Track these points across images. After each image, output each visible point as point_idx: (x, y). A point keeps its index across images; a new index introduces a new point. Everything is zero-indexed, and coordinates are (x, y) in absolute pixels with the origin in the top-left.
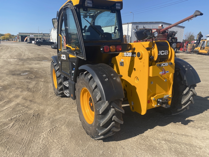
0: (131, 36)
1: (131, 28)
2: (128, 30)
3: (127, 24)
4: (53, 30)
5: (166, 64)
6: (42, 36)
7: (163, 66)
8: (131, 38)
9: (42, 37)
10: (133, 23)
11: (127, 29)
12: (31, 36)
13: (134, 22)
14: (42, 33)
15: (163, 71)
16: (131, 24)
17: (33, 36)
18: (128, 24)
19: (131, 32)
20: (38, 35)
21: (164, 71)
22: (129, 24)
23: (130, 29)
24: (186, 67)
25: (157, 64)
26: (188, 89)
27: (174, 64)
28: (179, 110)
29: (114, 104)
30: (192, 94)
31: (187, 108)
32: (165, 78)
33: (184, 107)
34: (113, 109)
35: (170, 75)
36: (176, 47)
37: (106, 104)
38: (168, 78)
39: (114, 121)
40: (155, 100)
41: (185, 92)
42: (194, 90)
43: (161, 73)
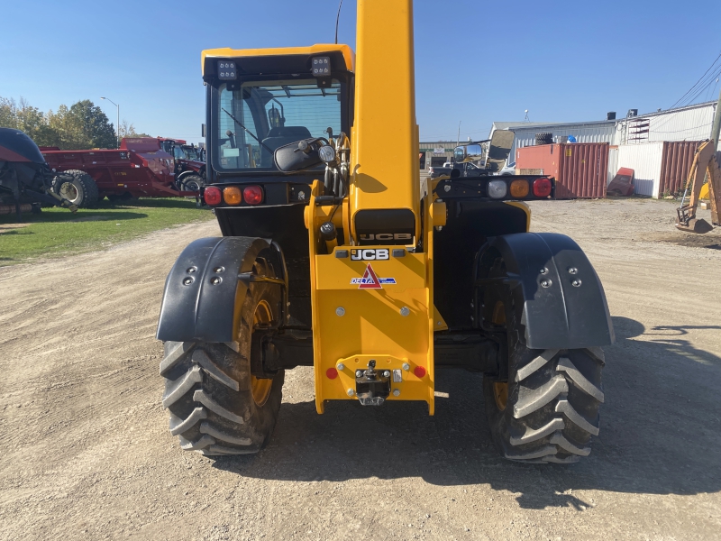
5: (378, 254)
7: (365, 257)
12: (435, 151)
15: (366, 276)
21: (370, 276)
24: (552, 275)
25: (337, 249)
26: (538, 362)
27: (420, 257)
28: (514, 442)
29: (199, 355)
30: (565, 388)
31: (552, 442)
32: (399, 304)
33: (530, 434)
34: (196, 369)
35: (427, 296)
36: (509, 196)
37: (176, 350)
38: (415, 302)
39: (199, 404)
40: (345, 369)
41: (522, 374)
42: (575, 374)
43: (356, 281)
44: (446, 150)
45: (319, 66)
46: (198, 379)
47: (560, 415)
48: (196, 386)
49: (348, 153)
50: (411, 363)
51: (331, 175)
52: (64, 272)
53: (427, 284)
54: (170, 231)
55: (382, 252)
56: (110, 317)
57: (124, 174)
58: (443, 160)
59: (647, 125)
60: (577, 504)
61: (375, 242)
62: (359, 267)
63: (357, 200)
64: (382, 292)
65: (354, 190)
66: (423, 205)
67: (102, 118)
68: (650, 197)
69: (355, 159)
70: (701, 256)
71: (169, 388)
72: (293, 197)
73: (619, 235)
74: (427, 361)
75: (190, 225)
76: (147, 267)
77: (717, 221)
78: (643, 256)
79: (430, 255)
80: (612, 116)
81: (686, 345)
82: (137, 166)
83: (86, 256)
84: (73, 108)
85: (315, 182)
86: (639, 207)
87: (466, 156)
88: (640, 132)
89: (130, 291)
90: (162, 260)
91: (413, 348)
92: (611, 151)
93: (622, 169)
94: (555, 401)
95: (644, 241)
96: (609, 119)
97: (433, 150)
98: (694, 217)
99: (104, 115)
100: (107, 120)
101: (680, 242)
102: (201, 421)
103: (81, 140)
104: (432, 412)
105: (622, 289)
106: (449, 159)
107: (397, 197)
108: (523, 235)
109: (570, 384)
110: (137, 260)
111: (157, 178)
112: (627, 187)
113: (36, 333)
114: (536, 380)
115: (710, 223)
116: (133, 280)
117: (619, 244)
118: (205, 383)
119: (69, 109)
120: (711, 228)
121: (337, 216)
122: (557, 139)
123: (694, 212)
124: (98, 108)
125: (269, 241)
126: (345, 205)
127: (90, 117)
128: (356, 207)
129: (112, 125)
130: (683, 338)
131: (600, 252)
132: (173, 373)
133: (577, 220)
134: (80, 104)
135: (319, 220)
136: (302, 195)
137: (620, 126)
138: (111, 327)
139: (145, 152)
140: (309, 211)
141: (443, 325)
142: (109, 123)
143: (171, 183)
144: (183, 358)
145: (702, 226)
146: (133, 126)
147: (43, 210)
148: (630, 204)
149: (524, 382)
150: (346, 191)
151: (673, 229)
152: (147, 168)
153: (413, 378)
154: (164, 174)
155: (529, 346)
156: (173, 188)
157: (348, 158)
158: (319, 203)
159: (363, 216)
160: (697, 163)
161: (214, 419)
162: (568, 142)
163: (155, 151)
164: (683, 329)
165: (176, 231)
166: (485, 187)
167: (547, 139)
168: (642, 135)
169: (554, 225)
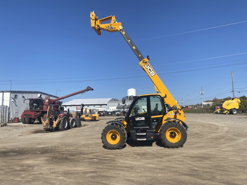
0: (9, 106)
1: (9, 97)
8: (9, 108)
10: (11, 92)
11: (2, 99)
16: (7, 93)
19: (9, 102)
22: (4, 93)
23: (7, 99)
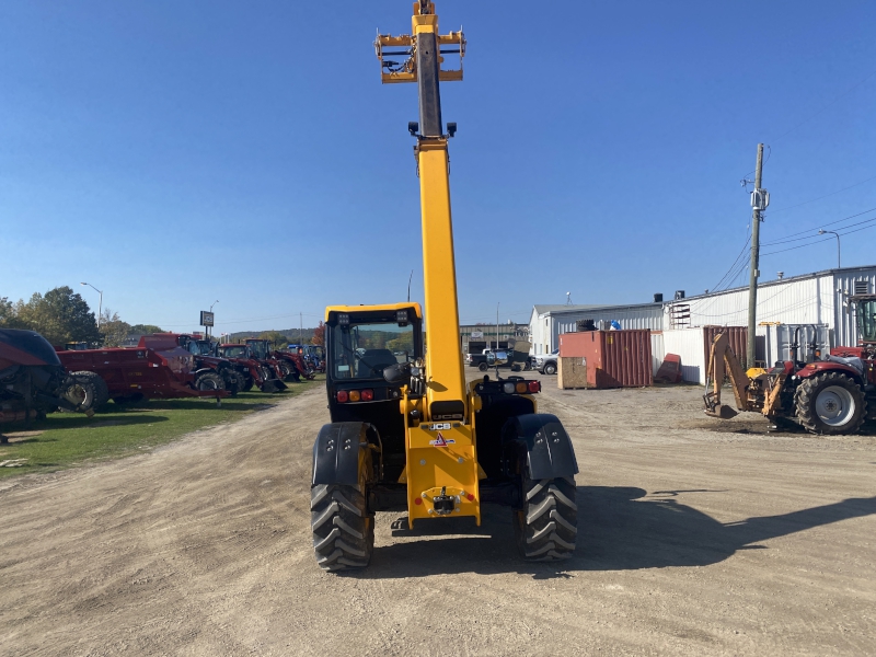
1: (833, 293)
2: (819, 303)
3: (813, 278)
4: (535, 313)
5: (444, 426)
6: (510, 334)
7: (437, 428)
8: (834, 333)
9: (513, 337)
10: (838, 273)
12: (473, 335)
13: (842, 267)
14: (511, 325)
15: (438, 439)
16: (830, 279)
17: (481, 334)
18: (815, 276)
19: (833, 312)
20: (497, 330)
21: (440, 439)
22: (822, 276)
23: (828, 299)
24: (542, 437)
25: (421, 424)
26: (538, 488)
27: (468, 427)
28: (529, 541)
29: (337, 494)
30: (554, 503)
31: (551, 538)
32: (456, 455)
33: (537, 534)
34: (334, 503)
35: (473, 450)
36: (516, 392)
37: (321, 492)
38: (466, 454)
39: (336, 526)
40: (427, 497)
41: (529, 495)
42: (558, 494)
43: (433, 442)
44: (485, 334)
45: (401, 316)
46: (337, 509)
47: (553, 519)
48: (335, 514)
49: (424, 369)
50: (465, 492)
51: (414, 382)
52: (123, 474)
53: (473, 443)
54: (203, 434)
55: (447, 425)
56: (195, 505)
57: (139, 374)
58: (483, 345)
59: (688, 310)
60: (567, 576)
61: (442, 420)
62: (435, 434)
63: (432, 396)
64: (447, 449)
65: (429, 391)
66: (468, 398)
67: (84, 307)
68: (698, 384)
69: (429, 373)
70: (725, 440)
71: (315, 518)
72: (391, 395)
73: (658, 424)
74: (475, 490)
75: (221, 427)
76: (201, 466)
77: (741, 407)
78: (672, 441)
79: (473, 426)
80: (659, 298)
81: (672, 502)
82: (155, 366)
83: (132, 459)
84: (47, 296)
85: (406, 387)
86: (685, 394)
87: (497, 360)
88: (684, 317)
89: (199, 487)
90: (213, 460)
91: (466, 482)
92: (653, 338)
93: (669, 355)
94: (549, 511)
95: (680, 428)
96: (656, 301)
97: (470, 334)
98: (719, 403)
99: (85, 303)
100: (88, 309)
101: (713, 428)
102: (337, 538)
103: (56, 334)
104: (479, 523)
105: (641, 467)
106: (489, 343)
107: (454, 394)
108: (530, 415)
109: (557, 500)
110: (188, 461)
111: (177, 377)
112: (674, 374)
113: (141, 518)
114: (538, 499)
115: (736, 410)
116: (196, 477)
117: (655, 431)
118: (340, 512)
119: (43, 297)
120: (736, 414)
121: (419, 406)
122: (599, 325)
123: (718, 399)
124: (78, 296)
125: (369, 424)
126: (424, 399)
127: (66, 305)
128: (431, 400)
129: (93, 314)
130: (673, 498)
131: (635, 439)
132: (319, 507)
133: (620, 409)
134: (55, 290)
135: (410, 408)
136: (396, 394)
137: (667, 309)
138: (202, 512)
139: (164, 349)
140: (403, 404)
141: (484, 476)
142: (90, 312)
143: (189, 383)
144: (326, 496)
145: (727, 412)
146: (118, 315)
147: (48, 416)
148: (677, 392)
149: (531, 500)
150: (424, 391)
151: (703, 416)
152: (167, 368)
153: (466, 501)
154: (183, 373)
155: (532, 478)
156: (193, 387)
157: (424, 372)
158: (409, 399)
159: (435, 405)
160: (715, 353)
161: (344, 536)
162: (612, 328)
163: (172, 348)
164: (674, 493)
165: (208, 432)
166: (502, 387)
167: (588, 326)
168: (685, 320)
169: (596, 415)
